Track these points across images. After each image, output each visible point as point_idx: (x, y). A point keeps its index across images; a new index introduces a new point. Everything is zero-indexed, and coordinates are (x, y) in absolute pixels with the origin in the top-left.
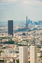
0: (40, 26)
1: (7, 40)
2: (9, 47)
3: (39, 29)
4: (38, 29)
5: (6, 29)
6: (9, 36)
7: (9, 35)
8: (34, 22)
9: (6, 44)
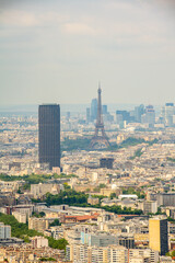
0: (143, 126)
1: (53, 190)
2: (75, 219)
3: (147, 139)
4: (144, 141)
5: (10, 141)
6: (47, 173)
7: (46, 165)
8: (118, 112)
9: (56, 207)
